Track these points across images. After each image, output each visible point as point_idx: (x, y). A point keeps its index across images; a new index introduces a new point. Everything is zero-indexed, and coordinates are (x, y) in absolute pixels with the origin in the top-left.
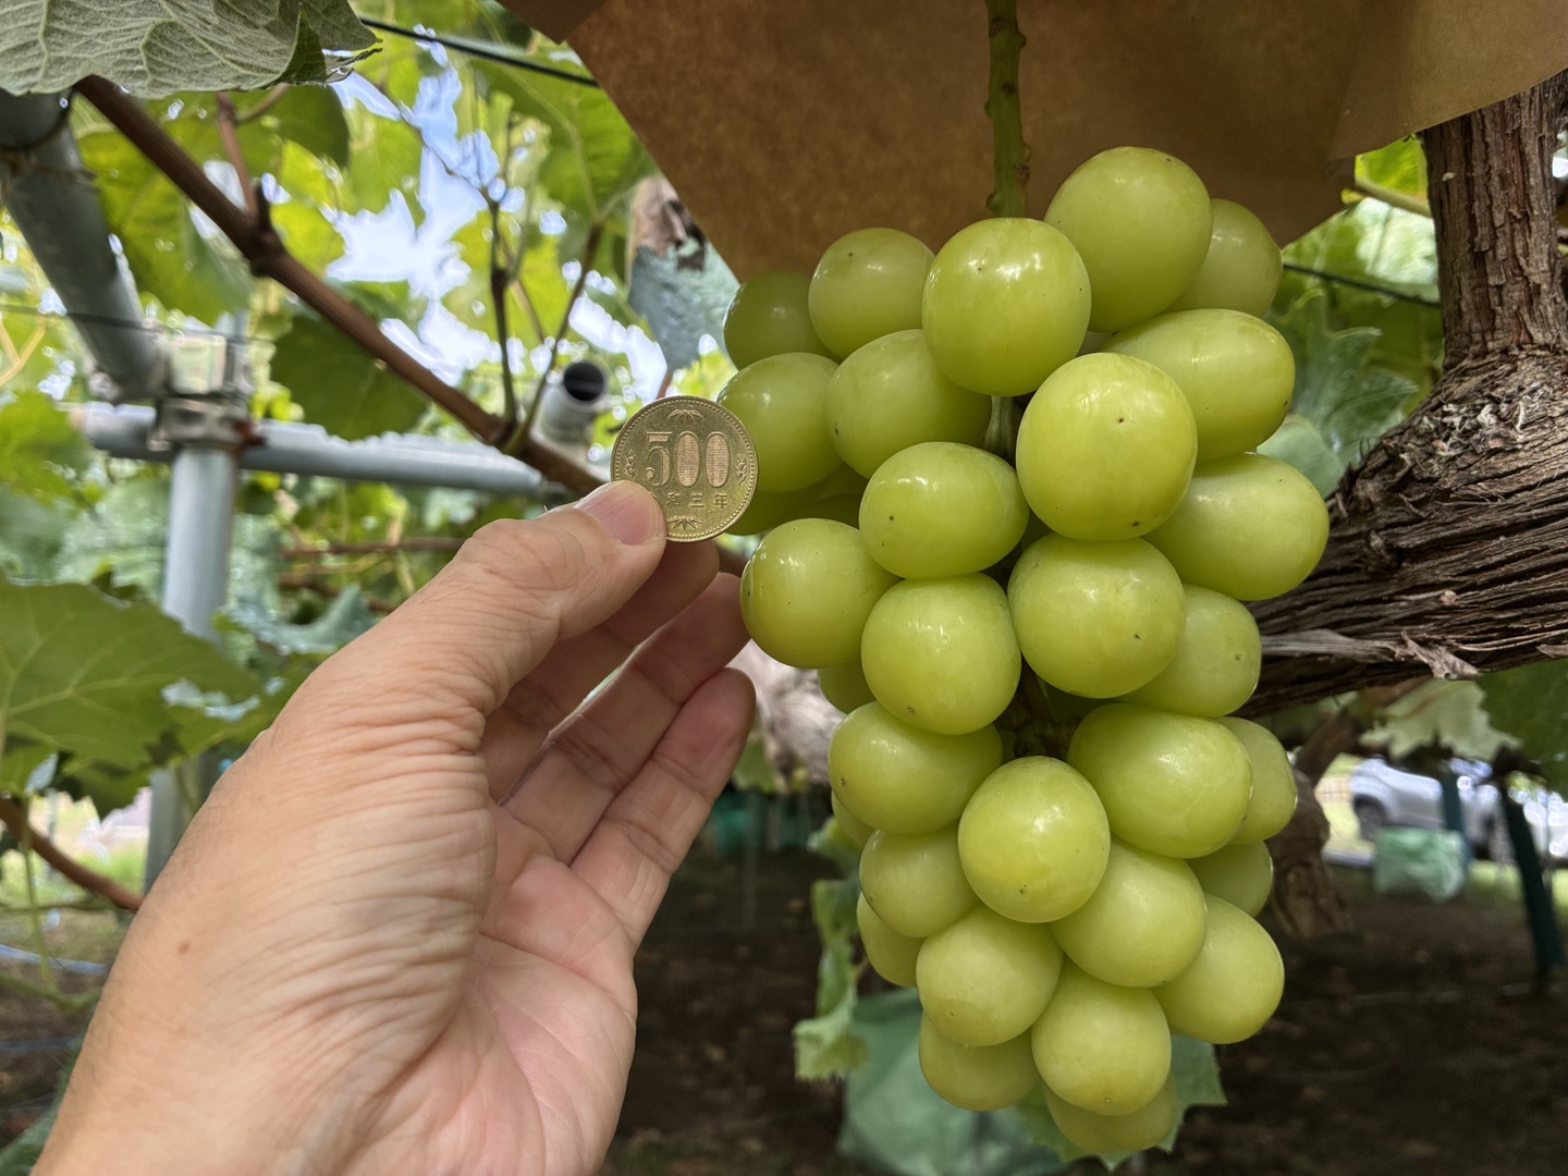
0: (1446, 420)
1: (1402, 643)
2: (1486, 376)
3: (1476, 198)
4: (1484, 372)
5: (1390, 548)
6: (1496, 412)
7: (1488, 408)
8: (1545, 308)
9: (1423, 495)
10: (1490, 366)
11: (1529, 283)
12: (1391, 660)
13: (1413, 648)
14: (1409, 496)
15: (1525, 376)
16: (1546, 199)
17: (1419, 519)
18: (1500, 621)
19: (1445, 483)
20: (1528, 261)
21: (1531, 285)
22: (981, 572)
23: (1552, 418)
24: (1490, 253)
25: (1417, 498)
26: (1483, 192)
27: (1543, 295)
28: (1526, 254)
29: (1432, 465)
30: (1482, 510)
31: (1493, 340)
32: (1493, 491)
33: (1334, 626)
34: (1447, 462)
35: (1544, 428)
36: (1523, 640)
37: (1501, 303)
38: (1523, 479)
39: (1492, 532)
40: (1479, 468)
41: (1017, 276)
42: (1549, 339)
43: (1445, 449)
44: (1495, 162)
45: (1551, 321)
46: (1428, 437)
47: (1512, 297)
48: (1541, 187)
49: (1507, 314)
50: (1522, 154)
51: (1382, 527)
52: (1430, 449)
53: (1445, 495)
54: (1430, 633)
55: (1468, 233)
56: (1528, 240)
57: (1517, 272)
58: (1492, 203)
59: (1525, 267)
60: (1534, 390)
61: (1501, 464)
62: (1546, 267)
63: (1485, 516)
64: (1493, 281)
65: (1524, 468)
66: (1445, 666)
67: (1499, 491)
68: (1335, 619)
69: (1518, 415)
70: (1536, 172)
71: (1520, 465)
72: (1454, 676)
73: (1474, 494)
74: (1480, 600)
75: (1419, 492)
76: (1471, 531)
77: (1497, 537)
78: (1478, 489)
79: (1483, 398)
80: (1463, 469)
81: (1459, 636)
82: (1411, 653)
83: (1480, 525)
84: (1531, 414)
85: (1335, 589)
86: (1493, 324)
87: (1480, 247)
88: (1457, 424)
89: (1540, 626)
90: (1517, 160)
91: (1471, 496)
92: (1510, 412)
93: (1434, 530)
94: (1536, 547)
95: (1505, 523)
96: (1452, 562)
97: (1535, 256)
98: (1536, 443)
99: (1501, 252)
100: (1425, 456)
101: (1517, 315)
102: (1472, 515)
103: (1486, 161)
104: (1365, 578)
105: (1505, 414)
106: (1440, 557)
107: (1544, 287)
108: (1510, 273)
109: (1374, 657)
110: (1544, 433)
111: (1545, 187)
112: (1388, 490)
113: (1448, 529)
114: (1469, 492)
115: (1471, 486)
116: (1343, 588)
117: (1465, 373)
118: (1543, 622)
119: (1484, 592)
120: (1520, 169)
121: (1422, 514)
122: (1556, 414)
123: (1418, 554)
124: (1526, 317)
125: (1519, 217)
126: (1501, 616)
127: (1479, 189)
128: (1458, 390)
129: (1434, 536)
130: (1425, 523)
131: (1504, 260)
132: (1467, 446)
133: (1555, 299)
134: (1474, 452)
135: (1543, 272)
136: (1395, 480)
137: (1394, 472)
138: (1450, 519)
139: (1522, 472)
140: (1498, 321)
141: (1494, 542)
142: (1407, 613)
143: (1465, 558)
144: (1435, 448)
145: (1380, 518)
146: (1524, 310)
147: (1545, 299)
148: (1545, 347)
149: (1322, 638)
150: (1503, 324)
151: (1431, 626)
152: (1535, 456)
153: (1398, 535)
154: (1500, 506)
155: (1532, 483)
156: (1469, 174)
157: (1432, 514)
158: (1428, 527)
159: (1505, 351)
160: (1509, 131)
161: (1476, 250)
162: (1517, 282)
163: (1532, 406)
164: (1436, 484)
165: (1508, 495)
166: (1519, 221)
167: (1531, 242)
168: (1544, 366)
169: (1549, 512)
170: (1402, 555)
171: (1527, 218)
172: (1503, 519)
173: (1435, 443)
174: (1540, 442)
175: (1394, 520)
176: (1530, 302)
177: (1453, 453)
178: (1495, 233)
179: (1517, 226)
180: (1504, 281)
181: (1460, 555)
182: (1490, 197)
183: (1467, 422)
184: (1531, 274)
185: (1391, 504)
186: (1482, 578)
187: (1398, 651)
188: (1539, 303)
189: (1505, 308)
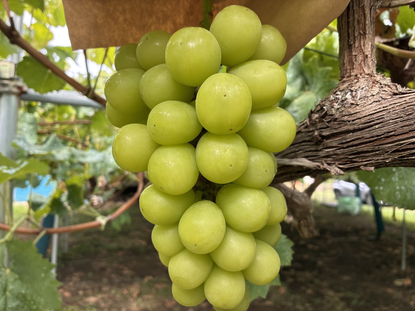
0: (337, 96)
1: (323, 164)
2: (350, 83)
3: (350, 28)
4: (350, 82)
5: (320, 135)
6: (351, 95)
7: (349, 93)
8: (369, 62)
9: (329, 120)
10: (351, 80)
11: (364, 55)
12: (319, 169)
13: (326, 166)
14: (326, 119)
15: (361, 84)
16: (371, 28)
17: (328, 127)
18: (350, 158)
19: (336, 116)
20: (364, 48)
21: (365, 55)
22: (188, 142)
23: (368, 97)
24: (353, 45)
25: (328, 120)
26: (352, 26)
27: (368, 58)
28: (364, 45)
29: (332, 110)
30: (346, 125)
31: (353, 72)
32: (349, 119)
33: (306, 157)
34: (337, 110)
35: (365, 100)
36: (356, 164)
37: (356, 61)
38: (358, 116)
39: (348, 132)
40: (345, 112)
41: (194, 46)
42: (369, 72)
43: (336, 106)
44: (356, 16)
45: (370, 66)
46: (332, 102)
47: (359, 59)
48: (370, 24)
49: (357, 64)
50: (364, 14)
51: (318, 129)
52: (332, 105)
53: (335, 120)
54: (331, 161)
55: (347, 38)
56: (365, 41)
57: (361, 51)
58: (354, 29)
59: (363, 49)
60: (363, 88)
61: (352, 111)
62: (370, 49)
63: (346, 127)
64: (354, 53)
65: (358, 112)
66: (334, 171)
67: (350, 119)
68: (307, 155)
69: (357, 96)
70: (368, 19)
71: (357, 111)
72: (337, 174)
73: (343, 120)
74: (345, 152)
75: (329, 119)
76: (342, 131)
77: (349, 133)
78: (345, 118)
79: (348, 90)
80: (341, 112)
81: (339, 162)
82: (325, 167)
83: (345, 129)
84: (361, 95)
85: (306, 146)
86: (353, 67)
87: (350, 43)
88: (340, 98)
89: (361, 160)
90: (363, 16)
91: (342, 120)
92: (356, 95)
93: (332, 130)
94: (360, 137)
95: (352, 129)
96: (337, 140)
97: (367, 46)
98: (362, 105)
99: (357, 44)
100: (331, 108)
101: (360, 64)
102: (343, 126)
103: (353, 16)
104: (314, 144)
105: (354, 96)
106: (334, 138)
107: (369, 56)
108: (359, 51)
109: (315, 168)
110: (365, 101)
111: (371, 24)
112: (320, 118)
113: (336, 130)
114: (342, 119)
115: (343, 118)
116: (308, 146)
117: (344, 82)
118: (362, 159)
119: (345, 150)
120: (363, 19)
121: (329, 125)
122: (369, 96)
123: (328, 137)
124: (363, 65)
125: (362, 33)
126: (350, 157)
127: (351, 25)
128: (342, 88)
129: (332, 132)
130: (330, 128)
131: (357, 47)
132: (342, 105)
133: (372, 60)
134: (344, 107)
135: (369, 51)
136: (322, 115)
137: (322, 112)
138: (337, 127)
139: (358, 113)
140: (355, 66)
141: (349, 135)
142: (325, 155)
143: (340, 139)
144: (333, 105)
145: (318, 126)
146: (363, 63)
147: (369, 60)
148: (368, 74)
149: (302, 161)
150: (356, 67)
151: (331, 159)
152: (362, 109)
153: (322, 132)
154: (351, 124)
155: (360, 117)
156: (348, 20)
157: (332, 125)
158: (331, 129)
159: (356, 75)
160: (361, 6)
161: (349, 44)
162: (361, 54)
163: (362, 93)
164: (333, 117)
165: (353, 121)
166: (363, 35)
167: (366, 42)
168: (367, 80)
169: (365, 126)
170: (324, 137)
171: (365, 34)
172: (351, 128)
173: (333, 104)
174: (363, 104)
175: (322, 127)
176: (364, 61)
177: (339, 107)
178: (355, 39)
179: (362, 37)
180: (357, 53)
181: (339, 138)
182: (354, 27)
183: (343, 97)
184: (365, 52)
185: (321, 122)
186: (345, 146)
187: (322, 166)
188: (367, 61)
189: (357, 62)
